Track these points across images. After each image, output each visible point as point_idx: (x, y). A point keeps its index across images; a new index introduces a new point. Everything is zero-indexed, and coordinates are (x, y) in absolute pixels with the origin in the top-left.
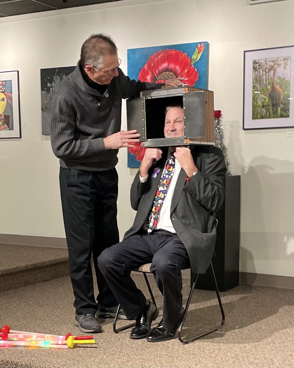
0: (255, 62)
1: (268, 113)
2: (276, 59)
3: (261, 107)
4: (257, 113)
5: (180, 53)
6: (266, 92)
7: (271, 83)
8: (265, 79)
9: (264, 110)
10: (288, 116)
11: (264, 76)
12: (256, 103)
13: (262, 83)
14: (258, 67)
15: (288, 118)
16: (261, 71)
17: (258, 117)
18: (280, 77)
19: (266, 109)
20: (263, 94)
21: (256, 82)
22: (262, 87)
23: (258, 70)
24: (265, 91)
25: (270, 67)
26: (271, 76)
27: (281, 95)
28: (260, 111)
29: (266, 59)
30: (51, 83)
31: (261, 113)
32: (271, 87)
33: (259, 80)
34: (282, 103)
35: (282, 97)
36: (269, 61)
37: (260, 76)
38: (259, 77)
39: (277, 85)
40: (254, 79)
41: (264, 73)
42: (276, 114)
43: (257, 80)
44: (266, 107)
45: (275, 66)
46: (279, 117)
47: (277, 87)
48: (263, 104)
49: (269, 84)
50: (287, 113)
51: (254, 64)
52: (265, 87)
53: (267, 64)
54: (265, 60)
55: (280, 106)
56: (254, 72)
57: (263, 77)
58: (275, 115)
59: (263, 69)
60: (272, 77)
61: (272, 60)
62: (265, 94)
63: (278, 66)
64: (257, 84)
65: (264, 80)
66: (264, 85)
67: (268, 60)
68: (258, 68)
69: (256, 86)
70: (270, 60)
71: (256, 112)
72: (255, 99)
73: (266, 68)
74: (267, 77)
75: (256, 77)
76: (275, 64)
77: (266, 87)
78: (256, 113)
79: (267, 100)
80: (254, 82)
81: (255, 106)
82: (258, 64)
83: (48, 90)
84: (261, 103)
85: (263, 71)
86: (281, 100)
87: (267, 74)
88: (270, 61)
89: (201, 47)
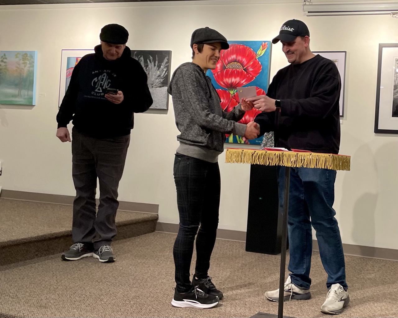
5: (247, 48)
89: (265, 45)
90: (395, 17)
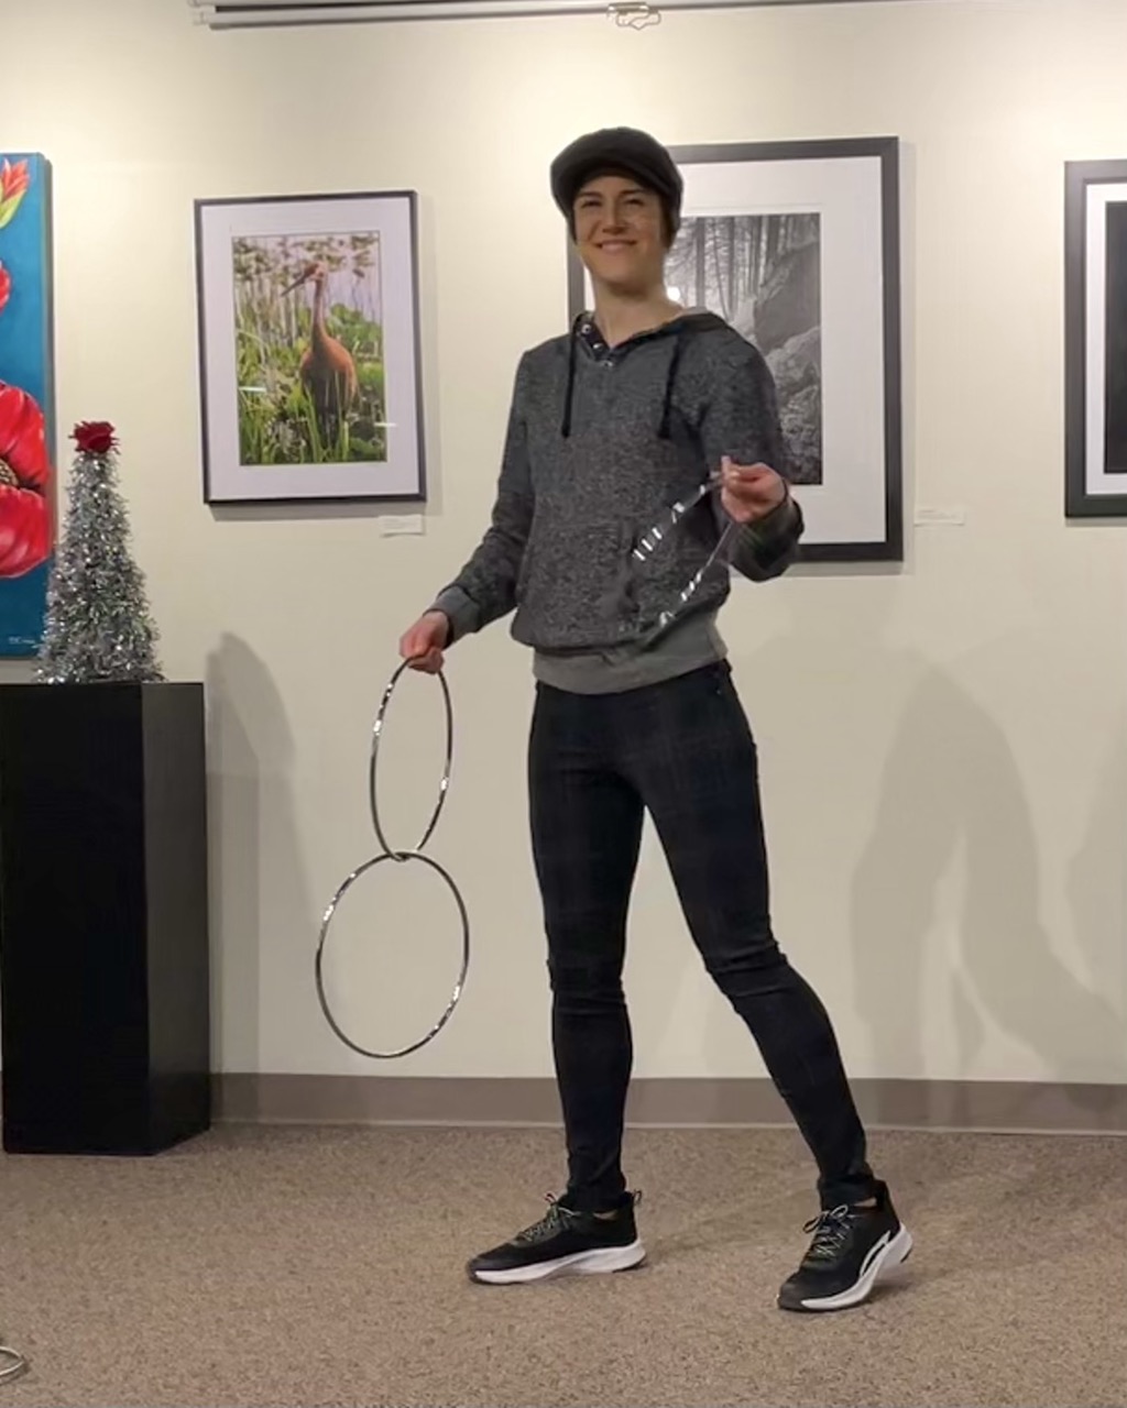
0: (241, 247)
1: (304, 443)
2: (324, 238)
3: (274, 419)
4: (259, 439)
6: (292, 363)
7: (309, 327)
8: (282, 312)
9: (284, 430)
10: (379, 456)
11: (281, 302)
12: (253, 401)
13: (272, 326)
14: (254, 264)
15: (382, 464)
16: (267, 282)
17: (265, 458)
18: (342, 307)
19: (293, 427)
20: (279, 369)
21: (249, 323)
22: (272, 341)
23: (255, 276)
24: (286, 357)
25: (303, 267)
26: (305, 303)
27: (350, 375)
28: (270, 432)
29: (285, 238)
31: (273, 440)
32: (308, 344)
33: (262, 316)
34: (355, 406)
35: (353, 383)
37: (264, 299)
38: (259, 305)
39: (330, 335)
40: (239, 312)
42: (334, 447)
43: (252, 315)
44: (295, 418)
45: (320, 263)
46: (345, 456)
47: (334, 345)
48: (281, 408)
49: (300, 334)
50: (374, 444)
51: (236, 251)
52: (285, 341)
53: (287, 255)
54: (280, 240)
55: (347, 416)
56: (239, 284)
57: (275, 302)
58: (329, 449)
59: (275, 274)
60: (311, 305)
61: (307, 239)
62: (288, 371)
63: (334, 266)
64: (254, 329)
65: (279, 316)
66: (282, 337)
67: (291, 241)
68: (252, 271)
69: (250, 340)
70: (299, 239)
71: (256, 437)
72: (248, 384)
73: (286, 269)
74: (293, 306)
75: (249, 305)
76: (320, 257)
77: (290, 344)
78: (254, 442)
79: (297, 390)
80: (242, 321)
81: (251, 415)
82: (253, 255)
84: (274, 403)
85: (273, 283)
86: (353, 395)
87: (292, 293)
88: (301, 244)
89: (14, 175)
90: (630, 24)
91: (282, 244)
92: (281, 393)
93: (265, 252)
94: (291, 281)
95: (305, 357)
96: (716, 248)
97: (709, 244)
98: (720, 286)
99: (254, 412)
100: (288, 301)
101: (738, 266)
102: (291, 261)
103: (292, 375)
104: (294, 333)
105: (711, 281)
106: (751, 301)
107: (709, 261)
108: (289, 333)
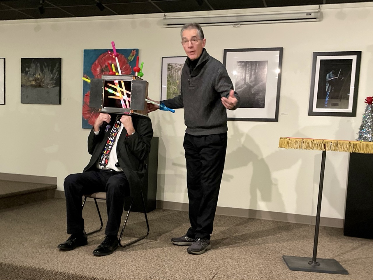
0: (169, 65)
2: (182, 64)
3: (172, 93)
5: (120, 55)
8: (175, 76)
11: (175, 74)
12: (169, 91)
13: (173, 78)
14: (171, 68)
16: (173, 71)
20: (174, 85)
21: (170, 78)
22: (173, 81)
25: (179, 68)
26: (179, 75)
29: (176, 63)
30: (29, 68)
32: (179, 82)
36: (178, 65)
38: (172, 75)
41: (175, 72)
43: (170, 76)
44: (176, 94)
51: (168, 66)
53: (176, 67)
54: (175, 64)
56: (168, 71)
68: (170, 69)
69: (169, 81)
72: (169, 88)
74: (177, 75)
75: (170, 74)
76: (181, 67)
77: (176, 81)
79: (176, 89)
80: (168, 77)
82: (171, 66)
83: (26, 73)
87: (177, 73)
89: (134, 52)
91: (176, 65)
92: (174, 90)
93: (173, 66)
94: (177, 71)
95: (178, 84)
96: (249, 66)
97: (248, 66)
98: (249, 73)
99: (169, 93)
100: (176, 74)
101: (252, 70)
102: (177, 68)
103: (176, 87)
104: (177, 79)
105: (247, 72)
106: (254, 76)
107: (247, 69)
108: (176, 80)
